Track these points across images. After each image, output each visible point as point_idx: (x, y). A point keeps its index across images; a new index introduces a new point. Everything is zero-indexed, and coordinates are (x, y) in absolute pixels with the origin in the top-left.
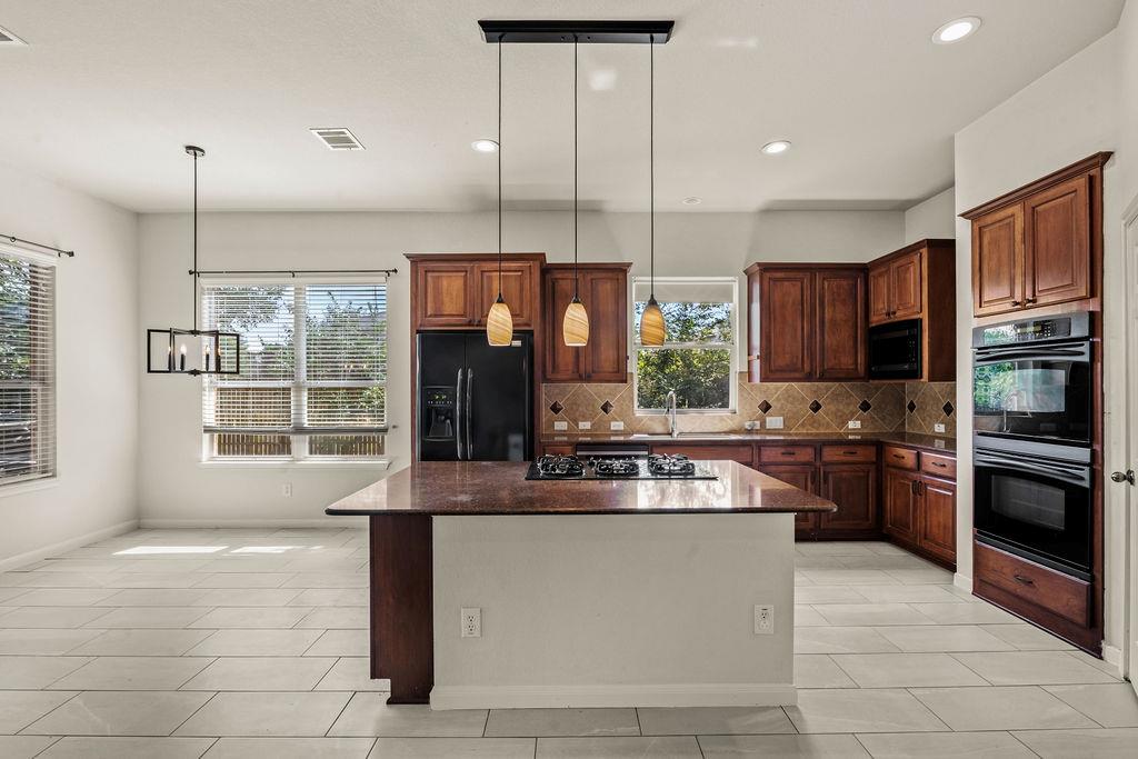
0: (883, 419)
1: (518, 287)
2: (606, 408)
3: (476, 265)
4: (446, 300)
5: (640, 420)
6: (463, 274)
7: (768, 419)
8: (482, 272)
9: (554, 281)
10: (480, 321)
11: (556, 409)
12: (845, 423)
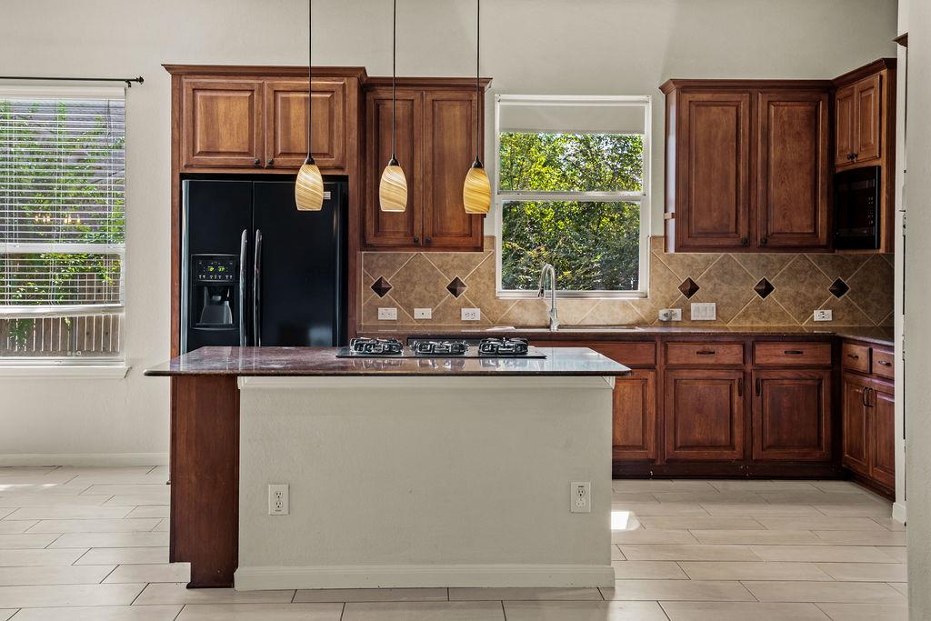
0: (866, 307)
1: (326, 116)
2: (454, 288)
3: (267, 81)
4: (223, 131)
5: (505, 304)
6: (248, 94)
7: (693, 306)
8: (275, 91)
9: (379, 103)
10: (272, 162)
11: (380, 289)
12: (807, 313)
